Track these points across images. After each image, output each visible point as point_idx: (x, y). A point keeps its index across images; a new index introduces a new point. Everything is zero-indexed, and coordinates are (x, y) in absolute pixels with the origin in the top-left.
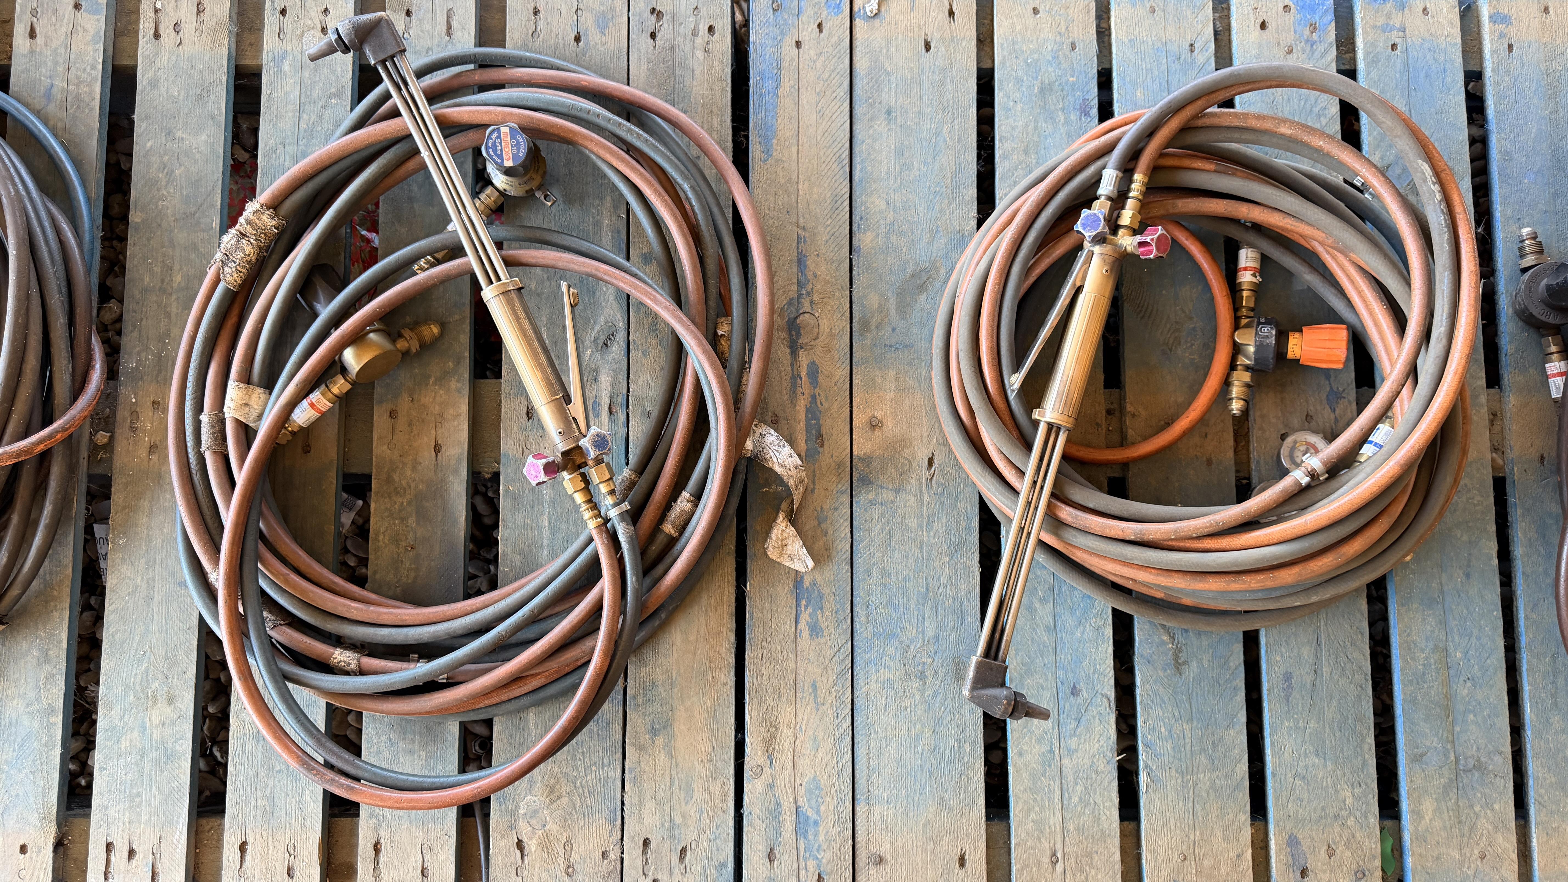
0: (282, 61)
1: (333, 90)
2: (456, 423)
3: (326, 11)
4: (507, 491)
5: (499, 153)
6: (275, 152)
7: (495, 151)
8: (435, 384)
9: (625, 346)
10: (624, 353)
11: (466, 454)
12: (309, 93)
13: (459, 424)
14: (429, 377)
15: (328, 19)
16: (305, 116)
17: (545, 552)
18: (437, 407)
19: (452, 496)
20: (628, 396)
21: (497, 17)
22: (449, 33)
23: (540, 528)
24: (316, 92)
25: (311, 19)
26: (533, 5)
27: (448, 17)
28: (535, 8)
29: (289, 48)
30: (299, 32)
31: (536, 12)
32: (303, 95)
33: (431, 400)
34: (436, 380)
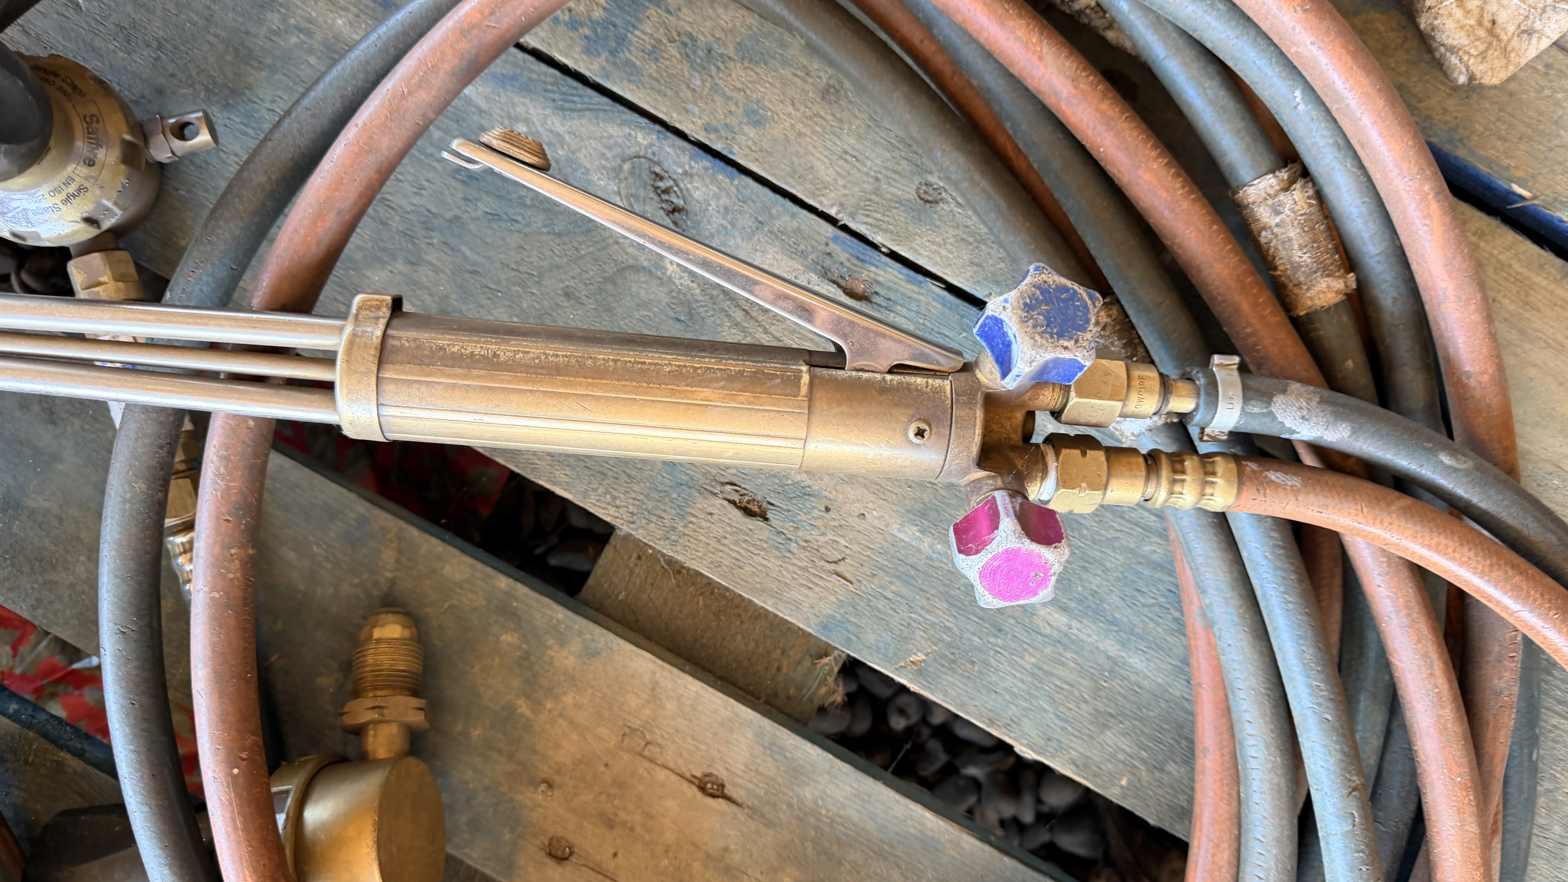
2: (671, 706)
4: (920, 672)
8: (536, 705)
9: (707, 162)
10: (724, 176)
11: (766, 724)
13: (679, 698)
14: (511, 709)
17: (1136, 661)
18: (603, 731)
19: (855, 816)
20: (845, 229)
23: (1064, 641)
33: (574, 737)
34: (527, 696)
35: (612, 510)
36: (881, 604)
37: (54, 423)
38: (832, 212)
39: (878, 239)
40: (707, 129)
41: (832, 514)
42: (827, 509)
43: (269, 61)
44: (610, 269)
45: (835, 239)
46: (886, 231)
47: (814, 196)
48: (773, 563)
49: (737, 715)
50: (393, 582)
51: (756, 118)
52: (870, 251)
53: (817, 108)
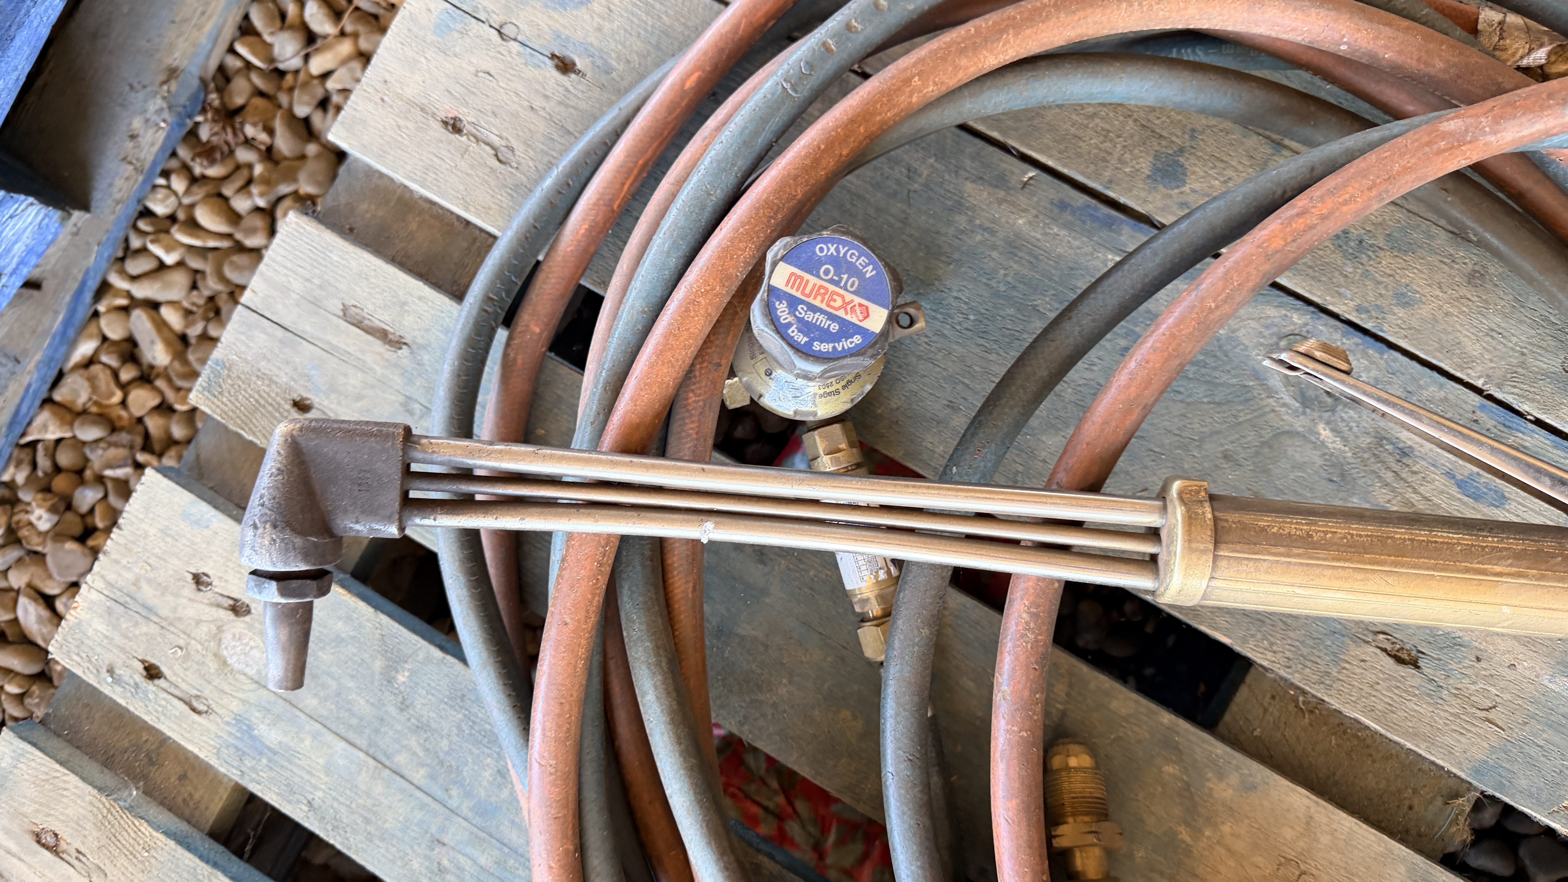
0: (253, 738)
1: (378, 665)
2: (1325, 840)
3: (199, 580)
5: (834, 327)
6: (442, 870)
7: (826, 336)
8: (1197, 832)
9: (1357, 338)
10: (1374, 350)
12: (354, 721)
13: (1333, 832)
15: (218, 586)
16: (401, 760)
18: (1259, 860)
20: (1490, 398)
21: (413, 226)
22: (398, 343)
24: (362, 705)
25: (198, 622)
26: (438, 126)
27: (358, 324)
28: (445, 123)
29: (235, 706)
30: (212, 666)
31: (454, 126)
32: (352, 736)
33: (1232, 863)
34: (1188, 824)
35: (1270, 655)
36: (1533, 751)
37: (763, 563)
38: (1479, 383)
39: (1524, 407)
40: (1359, 309)
41: (1483, 664)
42: (1478, 659)
43: (956, 256)
44: (1267, 434)
45: (1482, 407)
46: (1533, 400)
47: (1462, 369)
48: (1424, 709)
49: (1391, 851)
50: (1064, 713)
51: (1404, 300)
52: (1517, 419)
53: (1463, 291)
